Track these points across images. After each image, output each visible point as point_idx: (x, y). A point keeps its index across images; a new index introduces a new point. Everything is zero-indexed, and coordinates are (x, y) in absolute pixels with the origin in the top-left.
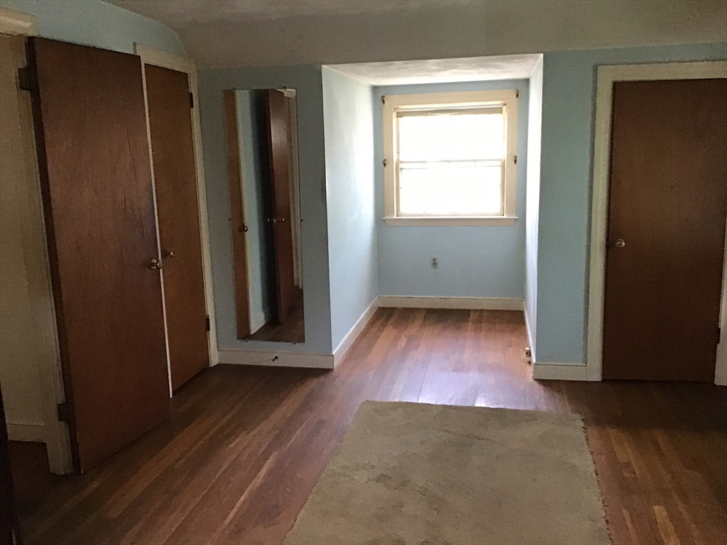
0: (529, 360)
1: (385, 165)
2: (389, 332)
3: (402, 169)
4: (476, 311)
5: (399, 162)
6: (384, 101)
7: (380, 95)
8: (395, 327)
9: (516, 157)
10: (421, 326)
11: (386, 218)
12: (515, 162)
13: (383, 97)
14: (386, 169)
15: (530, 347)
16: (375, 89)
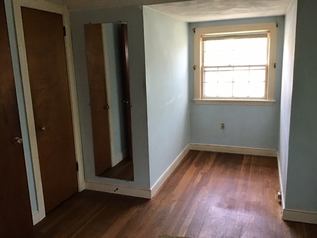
0: (279, 200)
1: (195, 69)
2: (193, 168)
3: (205, 71)
4: (247, 155)
5: (203, 67)
6: (194, 31)
7: (192, 28)
8: (196, 166)
9: (275, 64)
10: (213, 166)
11: (195, 100)
12: (275, 67)
13: (195, 29)
14: (195, 71)
15: (281, 193)
16: (190, 24)
